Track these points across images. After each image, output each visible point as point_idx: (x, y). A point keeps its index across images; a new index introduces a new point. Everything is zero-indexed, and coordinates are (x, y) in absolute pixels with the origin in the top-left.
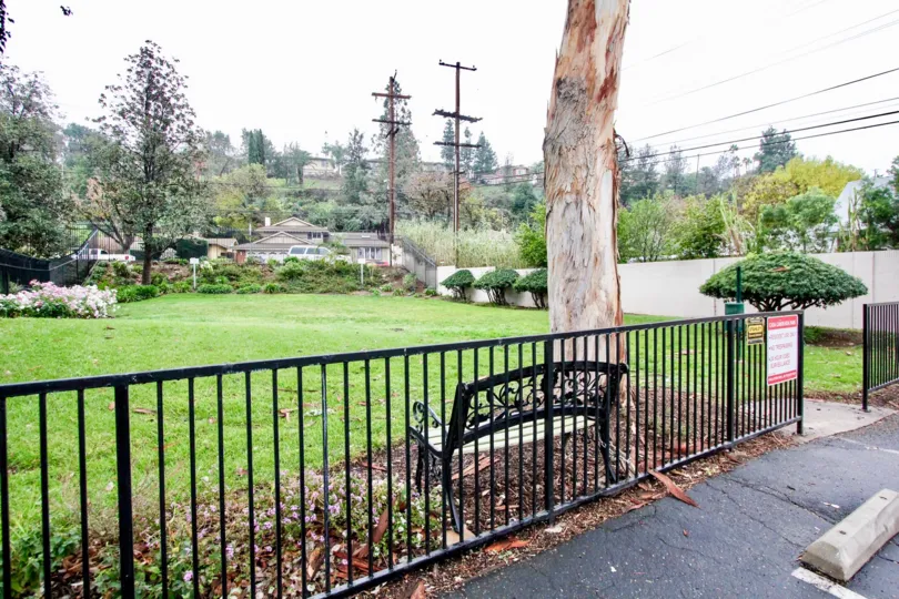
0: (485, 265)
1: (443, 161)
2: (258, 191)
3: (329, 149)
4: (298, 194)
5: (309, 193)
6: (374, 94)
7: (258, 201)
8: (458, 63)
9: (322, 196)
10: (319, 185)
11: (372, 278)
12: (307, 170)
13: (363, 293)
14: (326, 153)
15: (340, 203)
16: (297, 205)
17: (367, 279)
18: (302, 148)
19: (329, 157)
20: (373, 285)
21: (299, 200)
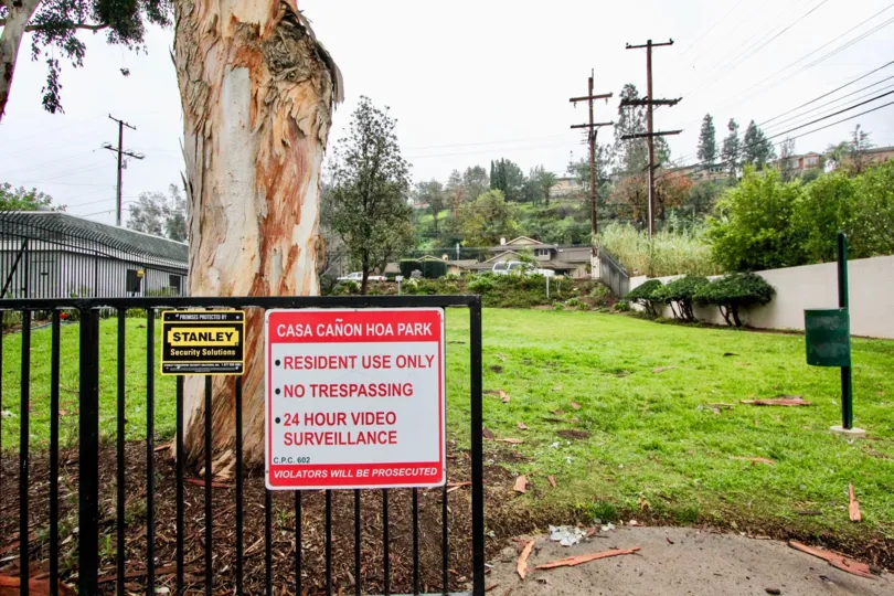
0: (676, 274)
1: (699, 162)
2: (498, 214)
3: (574, 167)
4: (542, 215)
5: (552, 213)
6: (572, 100)
7: (497, 224)
8: (649, 42)
9: (563, 214)
10: (564, 205)
11: (559, 291)
12: (554, 191)
13: (545, 308)
14: (571, 172)
15: (578, 219)
16: (538, 225)
17: (554, 293)
18: (547, 170)
19: (574, 176)
20: (560, 299)
21: (543, 220)
